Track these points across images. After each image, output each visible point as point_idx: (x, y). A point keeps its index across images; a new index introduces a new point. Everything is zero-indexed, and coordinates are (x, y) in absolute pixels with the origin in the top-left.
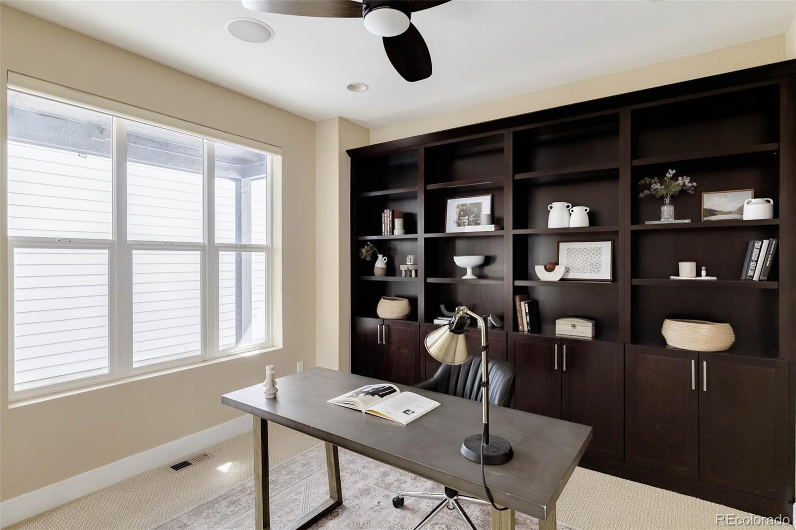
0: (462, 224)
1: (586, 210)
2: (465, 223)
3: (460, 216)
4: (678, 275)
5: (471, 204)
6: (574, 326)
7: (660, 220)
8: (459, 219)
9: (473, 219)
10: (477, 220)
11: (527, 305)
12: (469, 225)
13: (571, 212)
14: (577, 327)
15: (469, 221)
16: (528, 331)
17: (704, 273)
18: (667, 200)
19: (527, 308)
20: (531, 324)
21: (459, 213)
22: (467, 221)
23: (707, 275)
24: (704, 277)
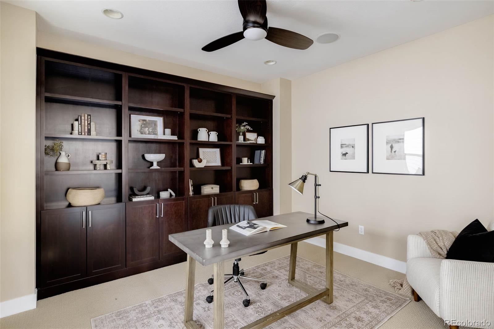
0: (144, 133)
1: (216, 134)
2: (146, 132)
3: (141, 127)
4: (242, 163)
5: (149, 120)
6: (212, 188)
7: (238, 141)
8: (141, 129)
9: (152, 130)
10: (154, 131)
11: (191, 181)
12: (149, 134)
13: (210, 134)
14: (214, 188)
15: (149, 131)
16: (192, 195)
17: (249, 161)
18: (241, 134)
19: (192, 182)
20: (194, 191)
21: (141, 125)
22: (148, 131)
23: (250, 163)
24: (249, 163)
